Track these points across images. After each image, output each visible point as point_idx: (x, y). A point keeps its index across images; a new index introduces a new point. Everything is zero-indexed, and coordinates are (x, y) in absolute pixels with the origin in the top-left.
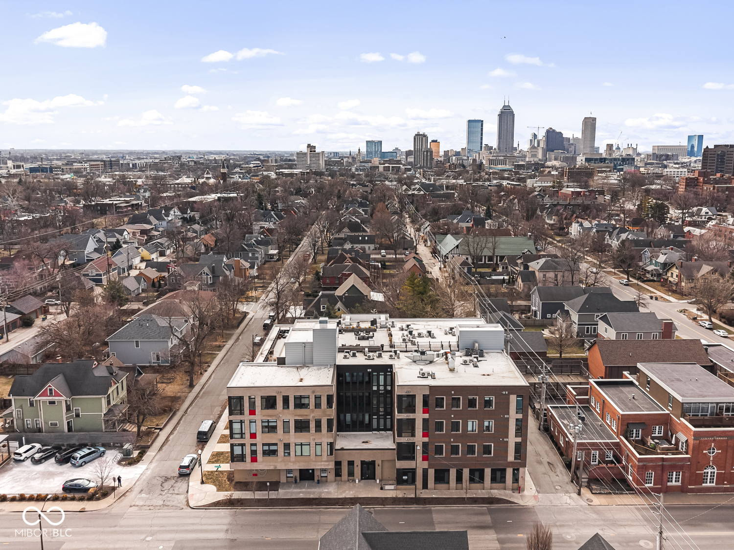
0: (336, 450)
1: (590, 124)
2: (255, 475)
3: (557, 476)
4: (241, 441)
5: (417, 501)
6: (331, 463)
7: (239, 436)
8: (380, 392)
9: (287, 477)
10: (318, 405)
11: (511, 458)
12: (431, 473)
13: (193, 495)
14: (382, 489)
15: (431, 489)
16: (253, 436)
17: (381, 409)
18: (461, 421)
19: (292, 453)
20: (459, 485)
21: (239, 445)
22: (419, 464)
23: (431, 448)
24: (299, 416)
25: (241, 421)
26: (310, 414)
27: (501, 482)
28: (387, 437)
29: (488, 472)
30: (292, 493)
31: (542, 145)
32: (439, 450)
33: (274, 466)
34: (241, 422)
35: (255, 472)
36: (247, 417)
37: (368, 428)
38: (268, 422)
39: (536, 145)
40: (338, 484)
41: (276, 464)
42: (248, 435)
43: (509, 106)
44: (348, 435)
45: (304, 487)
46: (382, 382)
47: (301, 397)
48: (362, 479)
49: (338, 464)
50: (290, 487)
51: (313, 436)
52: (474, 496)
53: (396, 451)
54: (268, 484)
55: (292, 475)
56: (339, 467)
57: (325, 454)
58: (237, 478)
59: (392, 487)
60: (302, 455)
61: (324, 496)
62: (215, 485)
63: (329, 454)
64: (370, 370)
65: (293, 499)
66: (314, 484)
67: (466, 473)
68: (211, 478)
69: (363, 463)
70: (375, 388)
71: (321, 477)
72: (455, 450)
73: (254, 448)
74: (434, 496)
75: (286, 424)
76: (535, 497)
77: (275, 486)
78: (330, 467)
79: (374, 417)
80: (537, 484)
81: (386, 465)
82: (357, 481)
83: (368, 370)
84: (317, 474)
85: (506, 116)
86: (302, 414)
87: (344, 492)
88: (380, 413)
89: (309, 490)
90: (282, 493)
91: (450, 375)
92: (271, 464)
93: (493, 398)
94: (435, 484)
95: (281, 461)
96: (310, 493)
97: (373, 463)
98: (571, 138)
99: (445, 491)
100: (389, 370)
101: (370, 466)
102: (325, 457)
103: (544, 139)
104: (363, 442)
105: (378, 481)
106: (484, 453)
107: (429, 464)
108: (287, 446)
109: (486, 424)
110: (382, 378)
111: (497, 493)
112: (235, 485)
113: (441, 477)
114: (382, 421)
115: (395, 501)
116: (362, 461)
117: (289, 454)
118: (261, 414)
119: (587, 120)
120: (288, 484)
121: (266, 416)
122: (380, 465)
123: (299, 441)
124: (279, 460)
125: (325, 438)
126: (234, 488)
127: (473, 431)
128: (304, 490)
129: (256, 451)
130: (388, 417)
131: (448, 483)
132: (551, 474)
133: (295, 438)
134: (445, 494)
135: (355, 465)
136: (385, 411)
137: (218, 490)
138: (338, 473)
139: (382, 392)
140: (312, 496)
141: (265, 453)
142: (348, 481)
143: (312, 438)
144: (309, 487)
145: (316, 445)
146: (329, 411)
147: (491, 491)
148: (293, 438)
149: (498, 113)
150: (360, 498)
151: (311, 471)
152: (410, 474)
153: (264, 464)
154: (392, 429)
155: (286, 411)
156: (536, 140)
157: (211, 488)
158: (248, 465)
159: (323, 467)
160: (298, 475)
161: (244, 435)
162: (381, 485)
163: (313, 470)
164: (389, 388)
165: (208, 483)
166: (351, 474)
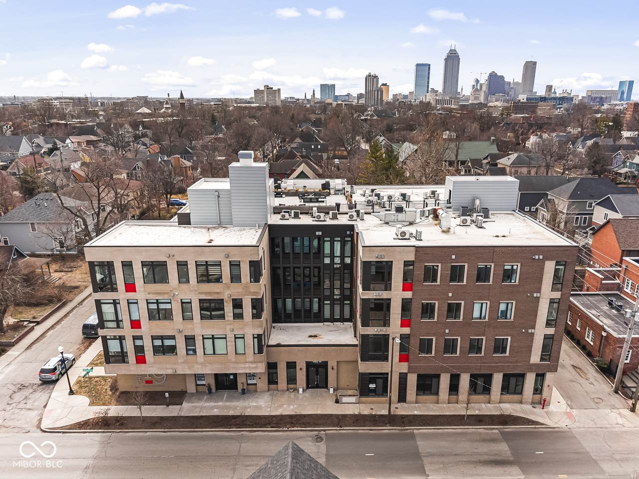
0: (268, 346)
1: (530, 68)
2: (148, 382)
3: (592, 383)
4: (118, 332)
5: (391, 420)
6: (260, 365)
7: (114, 325)
8: (335, 266)
9: (197, 385)
10: (236, 278)
11: (535, 358)
12: (412, 380)
13: (52, 410)
14: (337, 402)
15: (411, 403)
16: (136, 324)
17: (337, 292)
18: (463, 303)
19: (199, 351)
20: (454, 397)
21: (115, 338)
22: (394, 366)
23: (414, 344)
24: (206, 293)
25: (114, 300)
26: (226, 291)
27: (515, 393)
28: (345, 329)
29: (497, 380)
30: (202, 408)
31: (484, 88)
32: (425, 346)
33: (172, 369)
34: (115, 303)
35: (148, 378)
36: (122, 295)
37: (318, 318)
38: (157, 303)
39: (479, 88)
40: (272, 395)
41: (175, 366)
42: (127, 324)
43: (455, 50)
44: (288, 327)
45: (222, 400)
46: (338, 252)
47: (207, 264)
48: (308, 387)
49: (272, 367)
50: (200, 399)
51: (230, 324)
52: (477, 412)
53: (358, 349)
54: (167, 395)
55: (204, 382)
56: (274, 371)
57: (250, 351)
58: (123, 386)
59: (353, 399)
60: (214, 353)
61: (249, 412)
62: (89, 397)
63: (256, 351)
64: (320, 233)
65: (202, 416)
66: (236, 395)
67: (465, 381)
68: (87, 386)
69: (309, 365)
70: (327, 261)
71: (248, 384)
72: (450, 346)
73: (139, 343)
74: (416, 413)
75: (185, 306)
76: (569, 415)
77: (178, 397)
78: (258, 371)
79: (326, 302)
80: (566, 395)
81: (344, 368)
82: (301, 390)
83: (317, 233)
84: (241, 381)
85: (452, 60)
86: (211, 290)
87: (281, 406)
88: (335, 297)
89: (228, 404)
90: (188, 408)
91: (445, 236)
92: (168, 366)
93: (517, 266)
94: (417, 395)
95: (183, 363)
96: (229, 408)
97: (324, 365)
98: (512, 82)
99: (431, 405)
100: (348, 233)
101: (320, 369)
102: (250, 356)
103: (487, 83)
104: (310, 336)
105: (331, 391)
106: (495, 351)
107: (409, 368)
108: (190, 340)
109: (502, 307)
110: (337, 246)
111: (509, 408)
112: (119, 397)
113: (427, 385)
114: (337, 309)
115: (358, 420)
116: (307, 363)
117: (195, 351)
118: (145, 291)
119: (528, 64)
120: (199, 394)
121: (153, 293)
122: (335, 367)
123: (208, 332)
124: (180, 361)
125: (250, 328)
126: (117, 401)
127: (480, 318)
128: (220, 404)
129: (142, 347)
130: (346, 302)
131: (437, 393)
132: (583, 381)
133: (202, 328)
134: (433, 410)
135: (298, 368)
136: (342, 293)
137: (92, 404)
138: (272, 380)
139: (338, 266)
140: (231, 413)
141: (157, 350)
142: (288, 390)
143: (228, 327)
144: (228, 400)
145: (235, 338)
146: (254, 287)
147: (502, 405)
148: (199, 327)
149: (445, 56)
150: (305, 416)
151: (232, 377)
152: (380, 381)
153: (155, 366)
154: (352, 319)
155: (184, 286)
156: (479, 84)
157: (82, 400)
158: (132, 368)
159: (248, 371)
160: (212, 382)
161: (121, 323)
162: (336, 396)
163: (235, 375)
164: (348, 261)
165: (80, 393)
166: (292, 380)
